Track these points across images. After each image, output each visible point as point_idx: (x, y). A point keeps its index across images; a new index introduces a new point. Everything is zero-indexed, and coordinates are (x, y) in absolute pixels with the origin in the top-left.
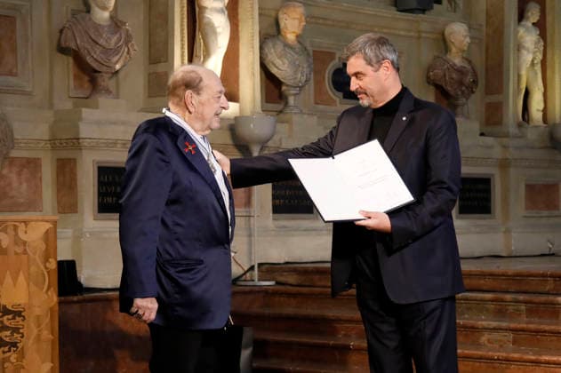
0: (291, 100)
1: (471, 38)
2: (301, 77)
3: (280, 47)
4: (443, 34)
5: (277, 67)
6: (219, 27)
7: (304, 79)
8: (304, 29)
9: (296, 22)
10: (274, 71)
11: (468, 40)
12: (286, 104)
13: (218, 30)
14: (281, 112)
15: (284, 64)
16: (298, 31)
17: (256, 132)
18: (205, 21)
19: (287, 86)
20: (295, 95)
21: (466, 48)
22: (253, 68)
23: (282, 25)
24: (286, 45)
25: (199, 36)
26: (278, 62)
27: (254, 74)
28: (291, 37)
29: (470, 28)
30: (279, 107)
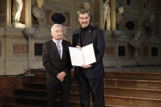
0: (40, 24)
1: (90, 7)
2: (43, 17)
3: (37, 9)
4: (82, 6)
5: (36, 15)
6: (20, 3)
7: (43, 18)
8: (44, 4)
9: (41, 2)
10: (35, 15)
11: (89, 7)
12: (39, 24)
13: (20, 4)
14: (37, 27)
15: (38, 14)
16: (42, 5)
17: (30, 32)
18: (16, 2)
19: (39, 20)
20: (41, 22)
21: (89, 10)
22: (29, 15)
23: (38, 3)
24: (39, 8)
25: (14, 6)
26: (36, 13)
27: (29, 16)
28: (40, 6)
29: (90, 4)
30: (37, 25)
